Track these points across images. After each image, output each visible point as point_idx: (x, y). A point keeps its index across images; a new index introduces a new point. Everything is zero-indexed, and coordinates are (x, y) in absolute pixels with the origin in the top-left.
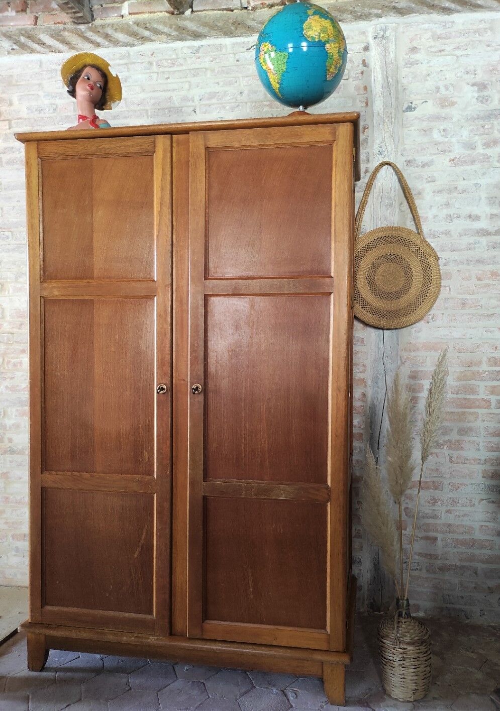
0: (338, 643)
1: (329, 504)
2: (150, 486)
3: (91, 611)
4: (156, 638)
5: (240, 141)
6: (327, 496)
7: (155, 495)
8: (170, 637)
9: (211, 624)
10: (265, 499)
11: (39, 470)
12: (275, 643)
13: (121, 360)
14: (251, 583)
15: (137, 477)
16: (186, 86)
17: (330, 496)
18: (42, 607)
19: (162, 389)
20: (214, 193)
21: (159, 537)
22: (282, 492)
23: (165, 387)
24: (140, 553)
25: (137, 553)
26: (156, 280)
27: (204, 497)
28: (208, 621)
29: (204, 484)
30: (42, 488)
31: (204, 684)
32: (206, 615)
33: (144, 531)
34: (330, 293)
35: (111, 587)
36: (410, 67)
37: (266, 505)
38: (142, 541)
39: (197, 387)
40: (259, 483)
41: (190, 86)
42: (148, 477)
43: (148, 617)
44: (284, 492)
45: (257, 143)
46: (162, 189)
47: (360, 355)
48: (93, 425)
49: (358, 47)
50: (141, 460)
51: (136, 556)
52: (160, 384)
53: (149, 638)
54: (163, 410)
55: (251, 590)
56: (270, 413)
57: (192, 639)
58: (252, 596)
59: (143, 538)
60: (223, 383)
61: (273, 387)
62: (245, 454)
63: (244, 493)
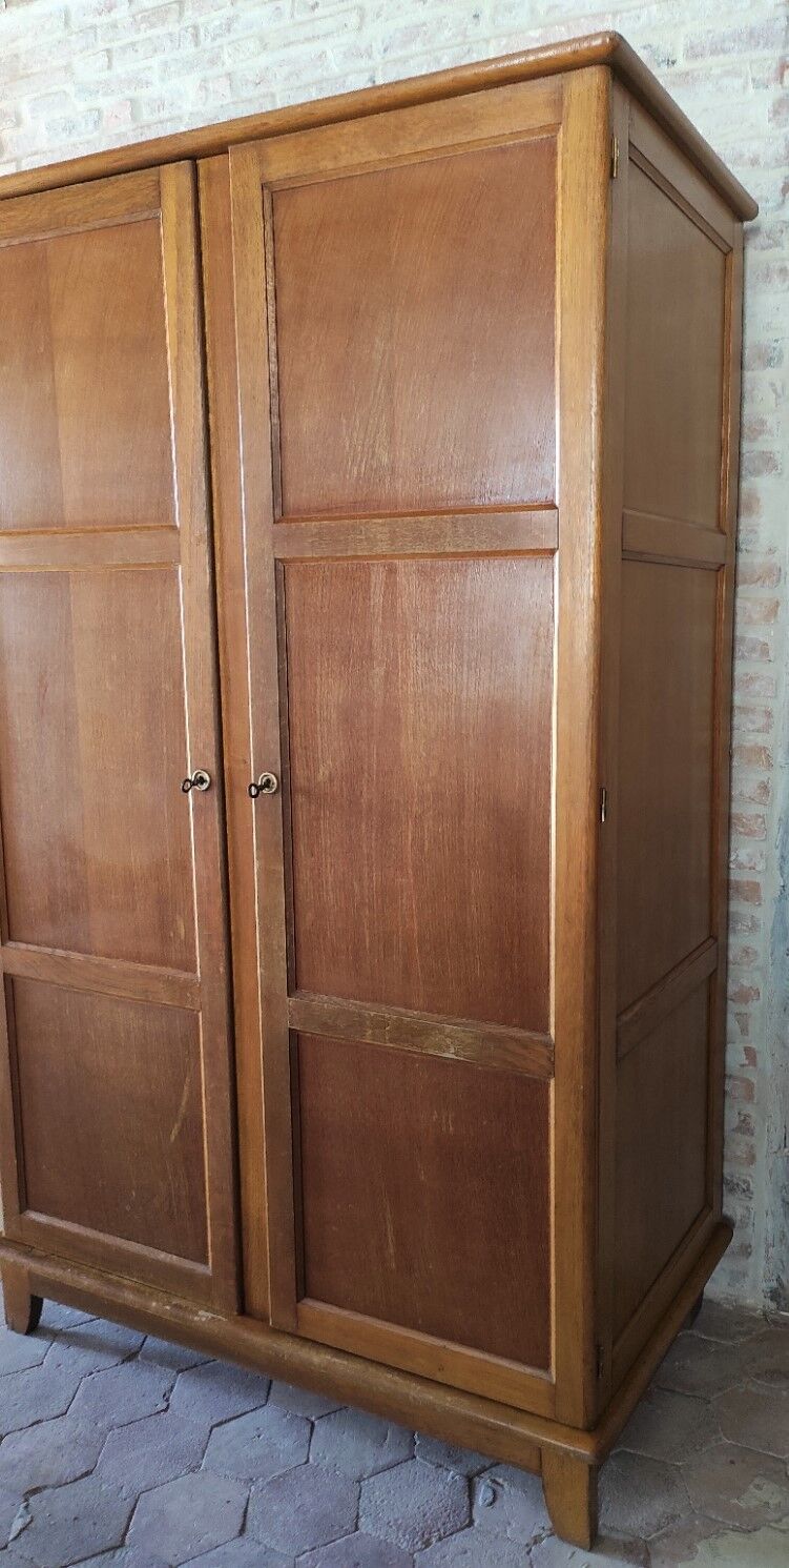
0: (575, 1407)
1: (552, 1082)
2: (188, 995)
4: (210, 1315)
5: (336, 158)
6: (547, 1064)
7: (200, 1014)
8: (239, 1318)
9: (314, 1308)
10: (415, 1053)
12: (439, 1377)
14: (390, 1234)
15: (169, 971)
16: (354, 20)
17: (554, 1064)
19: (202, 781)
20: (287, 300)
21: (211, 1106)
22: (448, 1041)
23: (206, 777)
24: (180, 1133)
25: (175, 1132)
26: (178, 525)
27: (291, 1031)
28: (309, 1302)
29: (291, 1001)
30: (5, 975)
31: (313, 1424)
32: (304, 1288)
33: (186, 1088)
34: (552, 552)
35: (134, 1194)
37: (416, 1066)
38: (182, 1110)
39: (268, 781)
40: (402, 1015)
41: (362, 18)
42: (187, 975)
43: (199, 1268)
44: (453, 1041)
45: (375, 156)
46: (180, 301)
47: (757, 686)
48: (85, 852)
50: (172, 935)
51: (173, 1138)
52: (197, 767)
53: (197, 1314)
54: (205, 828)
55: (392, 1251)
56: (422, 851)
57: (279, 1332)
58: (394, 1266)
59: (183, 1103)
60: (323, 773)
61: (428, 788)
62: (371, 942)
63: (370, 1032)
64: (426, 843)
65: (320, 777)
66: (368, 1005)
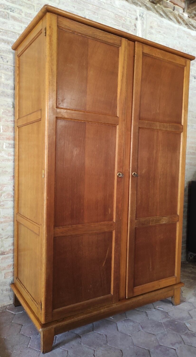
0: (179, 279)
1: (178, 223)
2: (112, 227)
3: (81, 303)
4: (115, 304)
6: (178, 219)
7: (114, 231)
10: (158, 224)
11: (53, 226)
13: (99, 159)
14: (151, 264)
15: (106, 222)
17: (179, 219)
18: (52, 311)
22: (164, 220)
24: (105, 263)
25: (104, 263)
26: (118, 116)
27: (135, 228)
28: (135, 288)
29: (136, 221)
30: (54, 238)
31: (129, 319)
32: (135, 285)
33: (107, 251)
34: (182, 132)
35: (91, 286)
36: (150, 34)
37: (157, 227)
38: (106, 257)
39: (134, 174)
40: (156, 218)
42: (111, 222)
43: (109, 295)
48: (84, 196)
49: (134, 17)
51: (103, 265)
52: (118, 172)
53: (112, 306)
54: (119, 186)
55: (151, 267)
56: (160, 185)
57: (129, 299)
58: (151, 270)
59: (107, 255)
60: (144, 172)
61: (162, 173)
62: (151, 205)
63: (151, 223)
64: (161, 183)
65: (143, 172)
66: (150, 217)
